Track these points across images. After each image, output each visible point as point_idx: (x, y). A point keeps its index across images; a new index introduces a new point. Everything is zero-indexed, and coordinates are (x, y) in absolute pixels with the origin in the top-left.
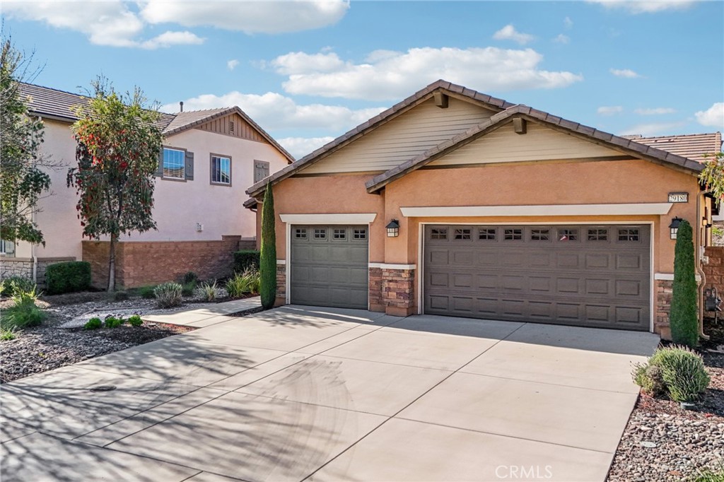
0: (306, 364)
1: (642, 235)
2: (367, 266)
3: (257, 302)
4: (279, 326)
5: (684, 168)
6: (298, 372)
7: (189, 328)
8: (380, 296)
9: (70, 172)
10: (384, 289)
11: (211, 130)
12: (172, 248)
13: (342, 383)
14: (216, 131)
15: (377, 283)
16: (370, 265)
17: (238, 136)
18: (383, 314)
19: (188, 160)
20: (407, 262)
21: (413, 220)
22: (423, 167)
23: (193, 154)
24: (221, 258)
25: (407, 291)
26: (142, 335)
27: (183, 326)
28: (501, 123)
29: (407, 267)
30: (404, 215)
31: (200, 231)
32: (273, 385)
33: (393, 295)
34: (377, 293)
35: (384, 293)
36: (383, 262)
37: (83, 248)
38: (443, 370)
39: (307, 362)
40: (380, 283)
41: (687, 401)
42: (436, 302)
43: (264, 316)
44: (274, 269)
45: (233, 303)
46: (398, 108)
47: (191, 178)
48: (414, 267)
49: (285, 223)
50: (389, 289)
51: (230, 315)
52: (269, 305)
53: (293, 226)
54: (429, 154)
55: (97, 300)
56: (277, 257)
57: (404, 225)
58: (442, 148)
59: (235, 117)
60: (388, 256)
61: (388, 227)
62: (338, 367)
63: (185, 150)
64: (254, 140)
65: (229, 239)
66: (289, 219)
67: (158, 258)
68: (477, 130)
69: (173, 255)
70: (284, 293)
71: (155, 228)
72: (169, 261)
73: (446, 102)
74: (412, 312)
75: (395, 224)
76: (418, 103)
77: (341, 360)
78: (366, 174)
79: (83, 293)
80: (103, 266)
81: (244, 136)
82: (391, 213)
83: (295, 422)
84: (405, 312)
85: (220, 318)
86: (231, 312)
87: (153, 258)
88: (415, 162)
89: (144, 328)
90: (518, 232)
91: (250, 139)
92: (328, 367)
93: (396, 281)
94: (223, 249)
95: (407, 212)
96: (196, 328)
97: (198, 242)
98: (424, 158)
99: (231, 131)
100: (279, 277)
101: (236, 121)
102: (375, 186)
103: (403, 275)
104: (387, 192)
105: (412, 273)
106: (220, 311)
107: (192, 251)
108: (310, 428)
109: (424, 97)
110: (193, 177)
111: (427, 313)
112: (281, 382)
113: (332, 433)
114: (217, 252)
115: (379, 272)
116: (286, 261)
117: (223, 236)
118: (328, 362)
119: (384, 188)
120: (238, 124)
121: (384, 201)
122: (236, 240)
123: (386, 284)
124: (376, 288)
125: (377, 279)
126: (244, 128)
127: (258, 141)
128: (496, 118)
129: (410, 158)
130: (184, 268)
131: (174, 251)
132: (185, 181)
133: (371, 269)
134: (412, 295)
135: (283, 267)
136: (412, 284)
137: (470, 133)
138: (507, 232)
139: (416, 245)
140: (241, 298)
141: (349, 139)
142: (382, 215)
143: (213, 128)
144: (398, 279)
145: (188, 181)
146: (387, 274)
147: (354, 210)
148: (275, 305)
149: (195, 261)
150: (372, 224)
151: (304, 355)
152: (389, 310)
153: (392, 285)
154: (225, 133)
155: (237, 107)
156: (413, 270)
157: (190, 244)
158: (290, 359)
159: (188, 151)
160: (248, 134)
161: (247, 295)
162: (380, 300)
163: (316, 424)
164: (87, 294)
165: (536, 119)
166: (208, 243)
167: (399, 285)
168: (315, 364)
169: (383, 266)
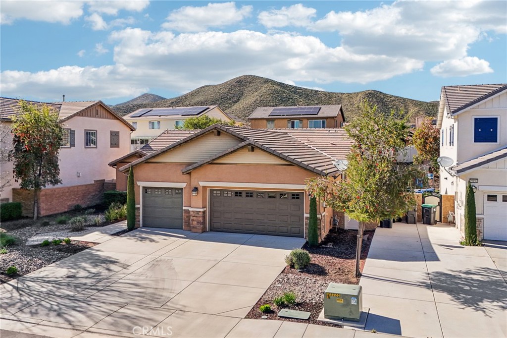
0: (157, 261)
1: (300, 197)
2: (182, 208)
3: (124, 225)
4: (139, 242)
5: (313, 172)
6: (155, 264)
7: (95, 244)
8: (189, 223)
9: (10, 152)
10: (191, 220)
11: (85, 116)
12: (67, 190)
13: (174, 269)
14: (88, 116)
15: (187, 216)
16: (184, 208)
17: (100, 117)
18: (189, 232)
19: (72, 135)
20: (201, 207)
21: (205, 188)
22: (212, 163)
23: (74, 131)
24: (94, 194)
25: (202, 221)
26: (73, 249)
27: (91, 242)
28: (242, 147)
29: (202, 210)
30: (200, 185)
31: (79, 177)
32: (145, 271)
33: (195, 223)
34: (187, 221)
35: (191, 222)
36: (190, 207)
37: (13, 193)
38: (215, 260)
39: (157, 260)
40: (189, 217)
41: (300, 269)
42: (215, 225)
43: (130, 236)
44: (133, 209)
45: (111, 226)
46: (197, 135)
47: (74, 145)
48: (205, 209)
49: (139, 186)
50: (193, 220)
51: (112, 235)
52: (132, 228)
53: (143, 187)
54: (212, 159)
55: (30, 225)
56: (136, 203)
57: (200, 190)
58: (218, 156)
59: (99, 107)
60: (193, 204)
61: (193, 191)
62: (171, 262)
63: (70, 129)
64: (110, 119)
65: (98, 182)
66: (141, 184)
67: (59, 197)
68: (233, 149)
69: (67, 194)
70: (139, 221)
71: (61, 183)
72: (65, 198)
73: (219, 134)
74: (204, 231)
75: (196, 189)
76: (206, 133)
77: (172, 258)
78: (181, 164)
79: (20, 221)
80: (26, 203)
81: (104, 117)
82: (194, 184)
83: (157, 287)
84: (201, 231)
85: (107, 237)
86: (113, 233)
87: (56, 197)
88: (205, 162)
89: (73, 245)
90: (251, 193)
91: (108, 118)
92: (167, 262)
93: (197, 216)
94: (94, 188)
95: (202, 184)
96: (98, 243)
97: (80, 186)
98: (210, 160)
99: (97, 115)
100: (137, 214)
101: (99, 109)
102: (186, 172)
103: (200, 213)
104: (192, 174)
105: (204, 212)
106: (106, 233)
107: (78, 191)
108: (164, 289)
109: (209, 131)
110: (75, 145)
111: (211, 230)
112: (148, 270)
113: (172, 290)
114: (92, 191)
115: (188, 211)
116: (140, 206)
117: (95, 181)
118: (167, 259)
119: (190, 172)
120: (100, 110)
121: (191, 177)
122: (102, 183)
123: (192, 218)
124: (187, 219)
125: (187, 214)
126: (104, 112)
127: (112, 119)
128: (241, 145)
129: (203, 160)
130: (73, 201)
131: (68, 192)
132: (70, 148)
133: (184, 210)
134: (204, 223)
135: (139, 208)
136: (204, 217)
137: (230, 150)
138: (247, 193)
139: (206, 199)
140: (113, 223)
141: (173, 148)
142: (189, 184)
143: (86, 115)
144: (198, 215)
145: (72, 147)
146: (192, 213)
147: (175, 181)
148: (135, 227)
149: (79, 197)
150: (184, 188)
151: (154, 257)
152: (193, 230)
153: (195, 218)
154: (93, 117)
155: (101, 101)
156: (205, 211)
157: (76, 188)
158: (149, 259)
159: (72, 129)
160: (107, 116)
161: (117, 220)
162: (188, 225)
163: (165, 288)
164: (23, 221)
165: (257, 147)
166: (86, 186)
167: (198, 218)
168: (161, 261)
169: (190, 209)
